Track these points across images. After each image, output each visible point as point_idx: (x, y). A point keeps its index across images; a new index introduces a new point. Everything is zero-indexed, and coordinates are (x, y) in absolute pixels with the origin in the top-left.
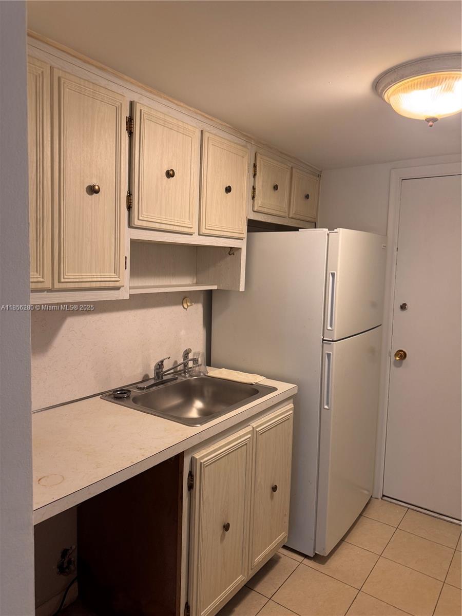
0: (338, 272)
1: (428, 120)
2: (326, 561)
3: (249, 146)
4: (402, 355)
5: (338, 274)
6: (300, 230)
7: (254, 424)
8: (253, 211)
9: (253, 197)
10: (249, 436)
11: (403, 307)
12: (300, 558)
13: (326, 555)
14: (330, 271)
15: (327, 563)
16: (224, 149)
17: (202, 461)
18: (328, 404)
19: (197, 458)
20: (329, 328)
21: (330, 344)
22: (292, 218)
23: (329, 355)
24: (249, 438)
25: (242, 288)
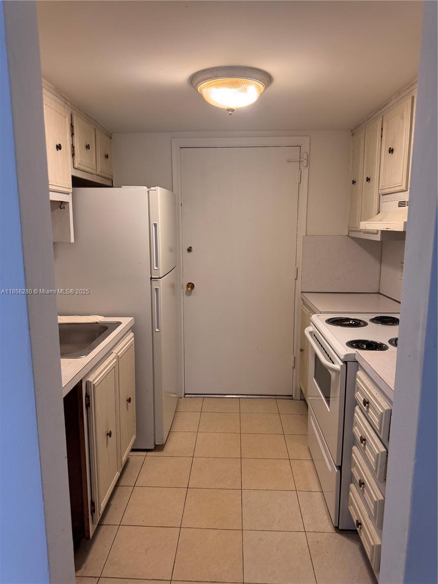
0: (160, 222)
1: (228, 110)
2: (164, 448)
3: (66, 106)
4: (191, 286)
5: (160, 224)
6: (123, 187)
7: (115, 351)
8: (75, 168)
9: (73, 155)
10: (115, 360)
11: (190, 250)
12: (144, 453)
13: (164, 443)
14: (152, 222)
15: (165, 449)
16: (53, 109)
17: (94, 383)
18: (158, 328)
19: (91, 381)
20: (156, 268)
21: (157, 280)
22: (98, 175)
23: (157, 290)
24: (116, 362)
25: (72, 241)
